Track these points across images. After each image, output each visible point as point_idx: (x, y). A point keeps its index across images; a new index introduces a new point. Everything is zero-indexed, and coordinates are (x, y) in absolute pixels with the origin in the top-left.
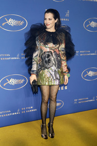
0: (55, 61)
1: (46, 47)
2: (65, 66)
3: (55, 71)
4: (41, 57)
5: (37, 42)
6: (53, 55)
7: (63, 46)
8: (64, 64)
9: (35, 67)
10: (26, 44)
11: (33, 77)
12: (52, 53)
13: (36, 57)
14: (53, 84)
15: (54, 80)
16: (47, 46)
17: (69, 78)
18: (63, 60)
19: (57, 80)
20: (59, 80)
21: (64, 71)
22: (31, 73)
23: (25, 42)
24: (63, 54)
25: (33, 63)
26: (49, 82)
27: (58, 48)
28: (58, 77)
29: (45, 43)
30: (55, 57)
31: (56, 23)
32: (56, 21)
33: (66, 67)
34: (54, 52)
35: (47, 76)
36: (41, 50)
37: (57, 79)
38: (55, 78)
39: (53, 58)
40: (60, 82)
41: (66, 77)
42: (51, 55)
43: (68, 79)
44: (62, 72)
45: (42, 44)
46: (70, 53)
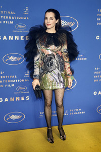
1: (47, 50)
4: (43, 61)
5: (38, 45)
7: (65, 47)
8: (67, 65)
9: (37, 72)
10: (26, 48)
11: (36, 82)
12: (54, 56)
13: (37, 60)
14: (57, 87)
15: (58, 83)
16: (48, 48)
18: (66, 62)
19: (61, 84)
20: (63, 83)
21: (67, 73)
22: (34, 77)
23: (25, 46)
24: (66, 55)
25: (35, 67)
26: (53, 86)
28: (62, 80)
29: (47, 46)
30: (57, 60)
31: (56, 24)
32: (57, 22)
33: (69, 69)
34: (57, 54)
35: (50, 80)
36: (43, 53)
37: (61, 82)
38: (58, 82)
39: (55, 61)
40: (64, 85)
41: (70, 80)
42: (53, 58)
44: (66, 75)
45: (43, 47)
46: (73, 54)
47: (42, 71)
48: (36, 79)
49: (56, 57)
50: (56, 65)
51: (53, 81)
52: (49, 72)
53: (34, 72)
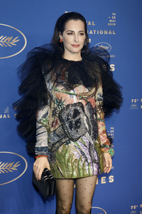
0: (88, 124)
2: (104, 132)
3: (90, 144)
5: (49, 85)
6: (86, 111)
12: (82, 107)
15: (89, 164)
16: (72, 92)
17: (112, 158)
19: (95, 164)
20: (98, 164)
22: (37, 152)
26: (79, 170)
27: (94, 94)
28: (96, 158)
30: (89, 115)
33: (105, 135)
34: (88, 103)
35: (74, 158)
36: (60, 102)
37: (94, 161)
39: (85, 118)
40: (99, 168)
42: (81, 111)
43: (111, 160)
44: (100, 146)
45: (60, 88)
47: (56, 139)
48: (42, 155)
49: (85, 108)
50: (87, 126)
51: (81, 159)
52: (73, 140)
53: (35, 141)
